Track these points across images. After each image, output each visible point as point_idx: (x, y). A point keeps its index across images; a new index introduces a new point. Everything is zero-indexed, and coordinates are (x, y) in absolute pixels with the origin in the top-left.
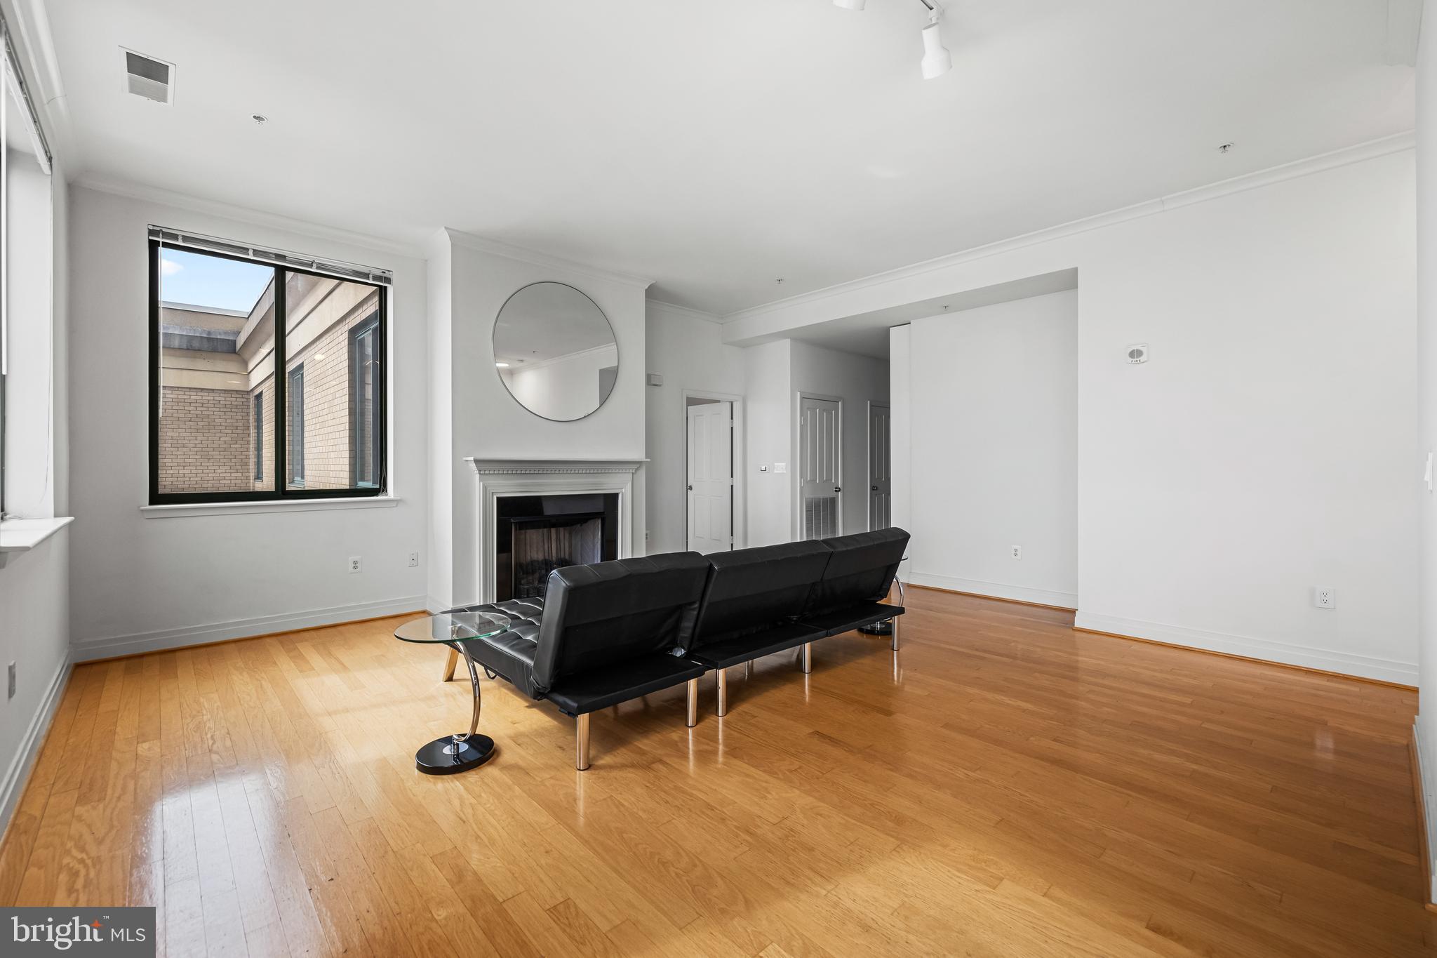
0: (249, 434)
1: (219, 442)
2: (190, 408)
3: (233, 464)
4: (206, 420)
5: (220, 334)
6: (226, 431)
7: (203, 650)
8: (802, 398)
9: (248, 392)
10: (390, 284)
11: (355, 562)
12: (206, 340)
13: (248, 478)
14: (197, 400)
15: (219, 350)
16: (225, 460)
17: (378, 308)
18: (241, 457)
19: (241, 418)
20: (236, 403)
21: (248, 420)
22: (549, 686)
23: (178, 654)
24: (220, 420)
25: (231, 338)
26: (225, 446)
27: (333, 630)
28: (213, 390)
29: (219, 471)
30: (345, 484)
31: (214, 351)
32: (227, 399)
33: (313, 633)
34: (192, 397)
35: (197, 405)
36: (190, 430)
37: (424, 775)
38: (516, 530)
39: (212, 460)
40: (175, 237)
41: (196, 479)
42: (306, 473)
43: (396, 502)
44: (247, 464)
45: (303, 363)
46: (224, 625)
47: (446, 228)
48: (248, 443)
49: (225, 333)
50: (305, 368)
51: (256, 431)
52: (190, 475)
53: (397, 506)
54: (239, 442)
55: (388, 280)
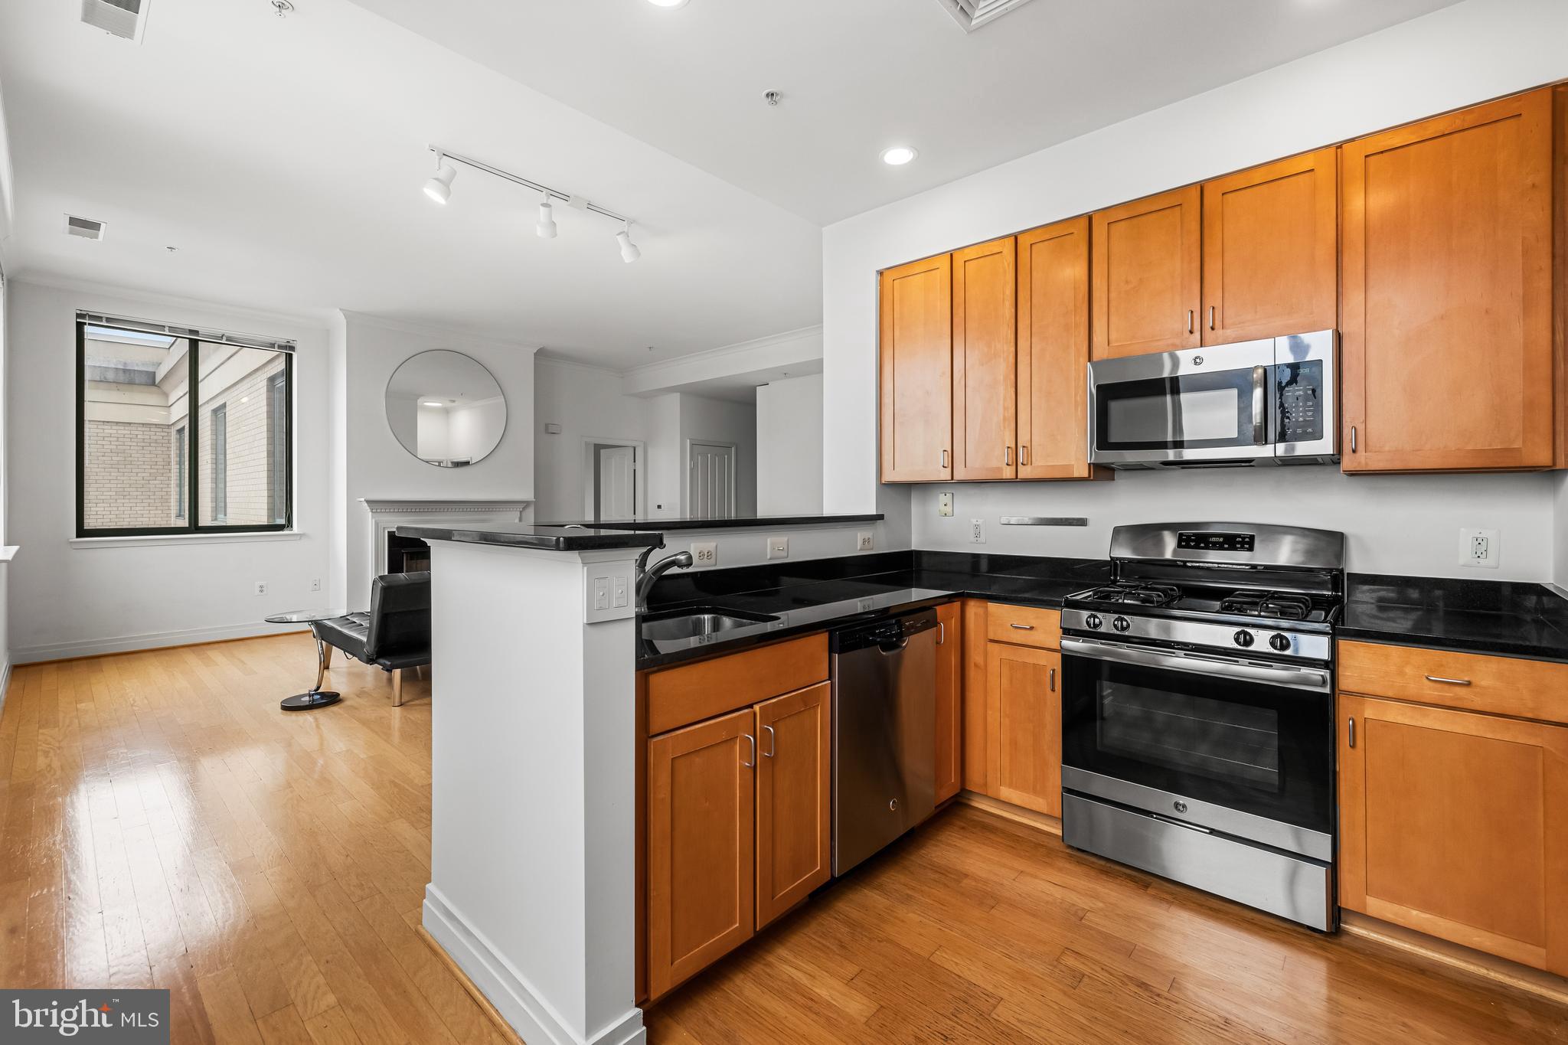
0: (170, 470)
1: (136, 478)
2: (104, 443)
3: (152, 501)
4: (122, 455)
5: (137, 365)
6: (145, 467)
7: (124, 657)
8: (692, 445)
9: (169, 426)
10: (294, 351)
11: (261, 587)
12: (121, 372)
13: (168, 516)
14: (111, 434)
15: (137, 382)
16: (142, 497)
17: (284, 367)
18: (161, 493)
19: (160, 452)
20: (155, 437)
21: (169, 456)
22: (374, 653)
23: (102, 660)
24: (138, 455)
25: (151, 369)
26: (143, 482)
27: (241, 642)
28: (130, 423)
29: (137, 508)
30: (264, 521)
31: (131, 383)
32: (145, 433)
33: (223, 645)
34: (106, 431)
35: (111, 439)
36: (103, 466)
37: (285, 712)
38: (407, 560)
39: (128, 497)
40: (100, 318)
41: (111, 516)
42: (229, 510)
43: (300, 536)
44: (167, 501)
45: (225, 403)
46: (140, 637)
47: (340, 309)
48: (169, 479)
49: (143, 364)
50: (227, 409)
51: (178, 466)
52: (104, 513)
53: (300, 539)
54: (158, 478)
55: (293, 348)
